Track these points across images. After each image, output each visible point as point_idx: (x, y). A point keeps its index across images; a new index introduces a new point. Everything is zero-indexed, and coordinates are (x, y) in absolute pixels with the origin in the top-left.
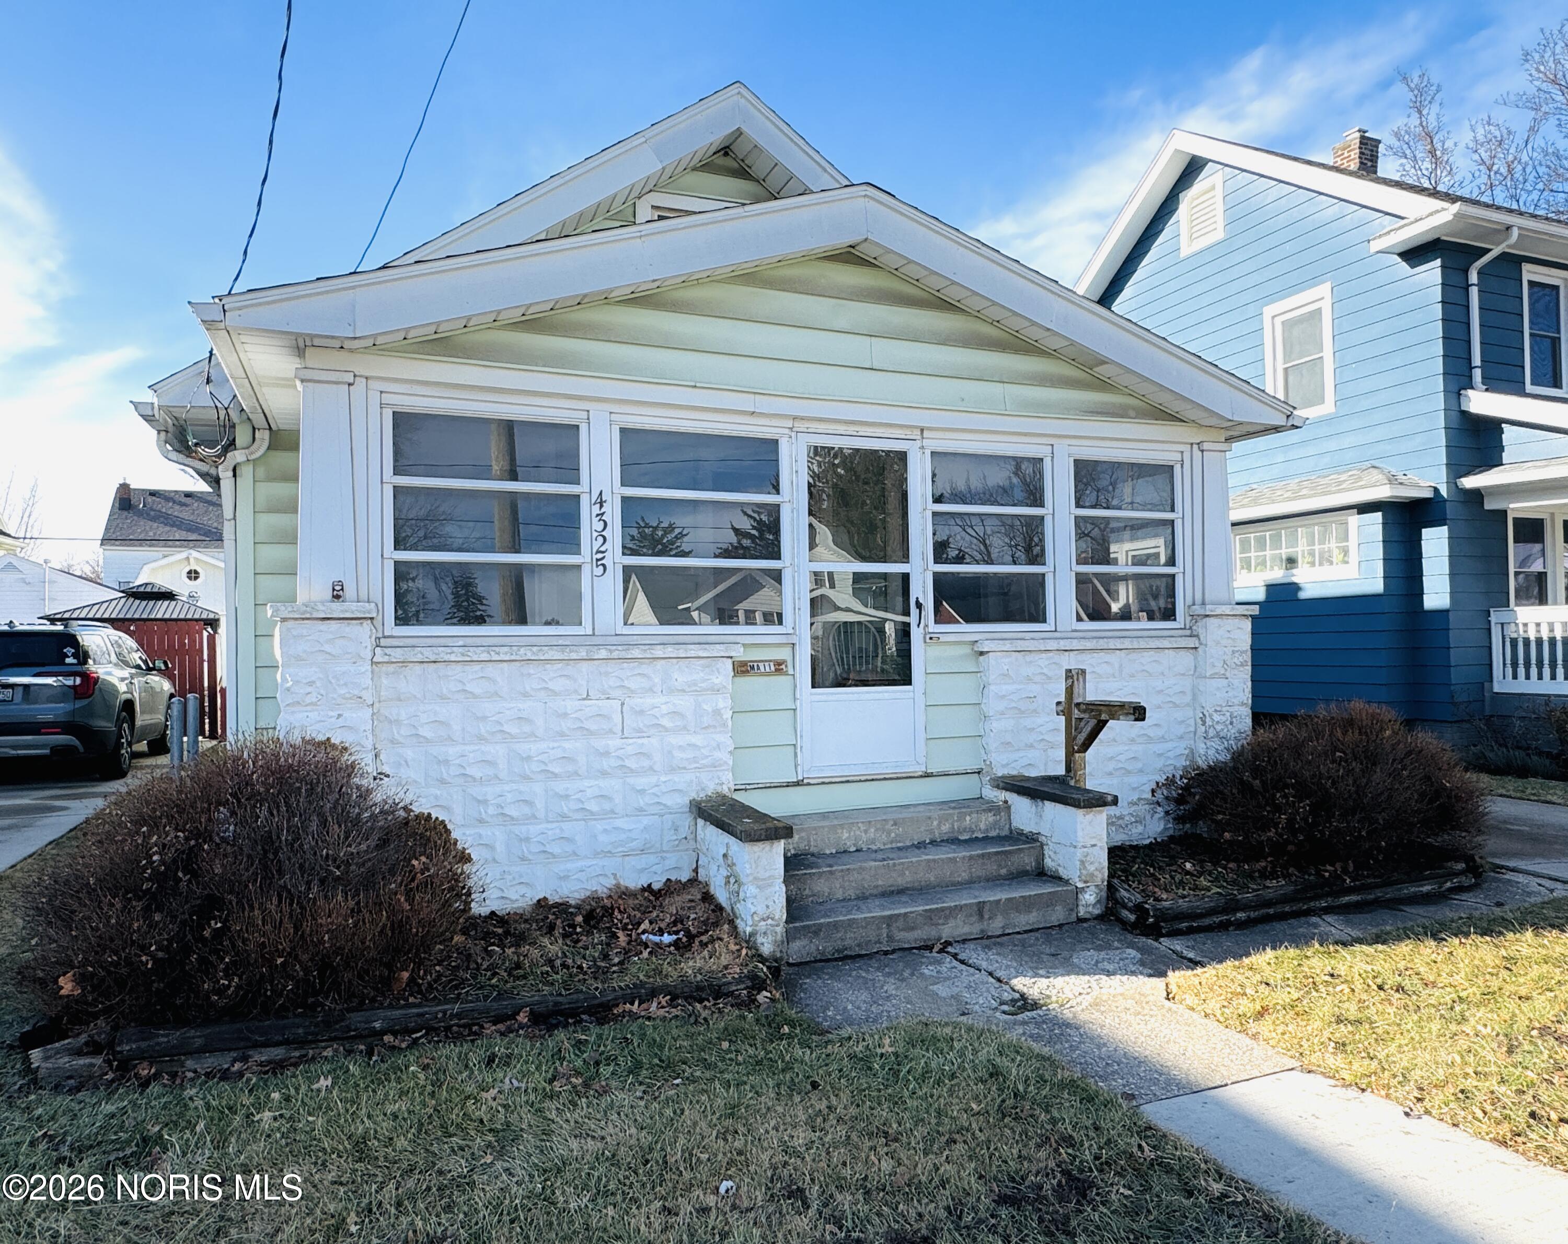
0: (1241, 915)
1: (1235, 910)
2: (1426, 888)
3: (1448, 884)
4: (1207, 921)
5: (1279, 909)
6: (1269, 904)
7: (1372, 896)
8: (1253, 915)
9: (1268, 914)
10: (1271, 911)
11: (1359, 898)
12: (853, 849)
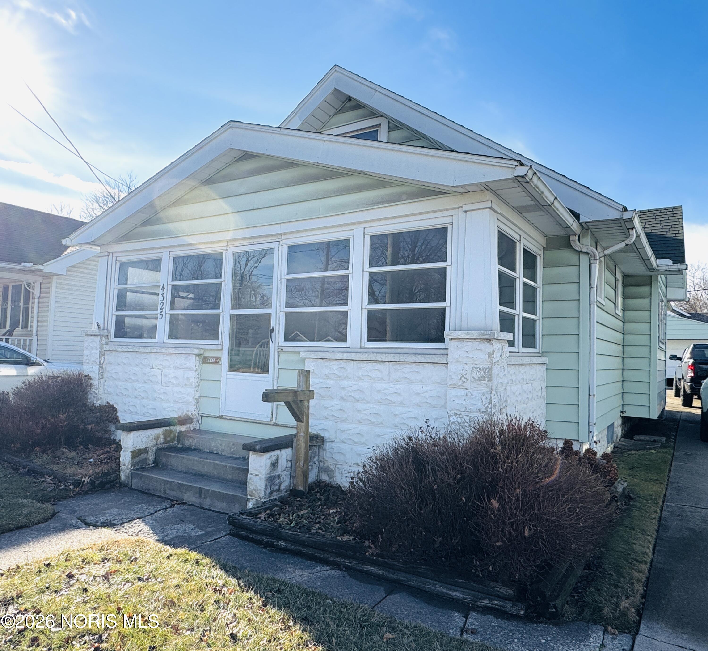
0: (282, 543)
1: (281, 539)
2: (457, 594)
3: (486, 602)
4: (258, 537)
5: (311, 551)
6: (303, 544)
7: (395, 577)
8: (290, 547)
9: (301, 551)
10: (304, 550)
11: (381, 572)
12: (215, 452)
